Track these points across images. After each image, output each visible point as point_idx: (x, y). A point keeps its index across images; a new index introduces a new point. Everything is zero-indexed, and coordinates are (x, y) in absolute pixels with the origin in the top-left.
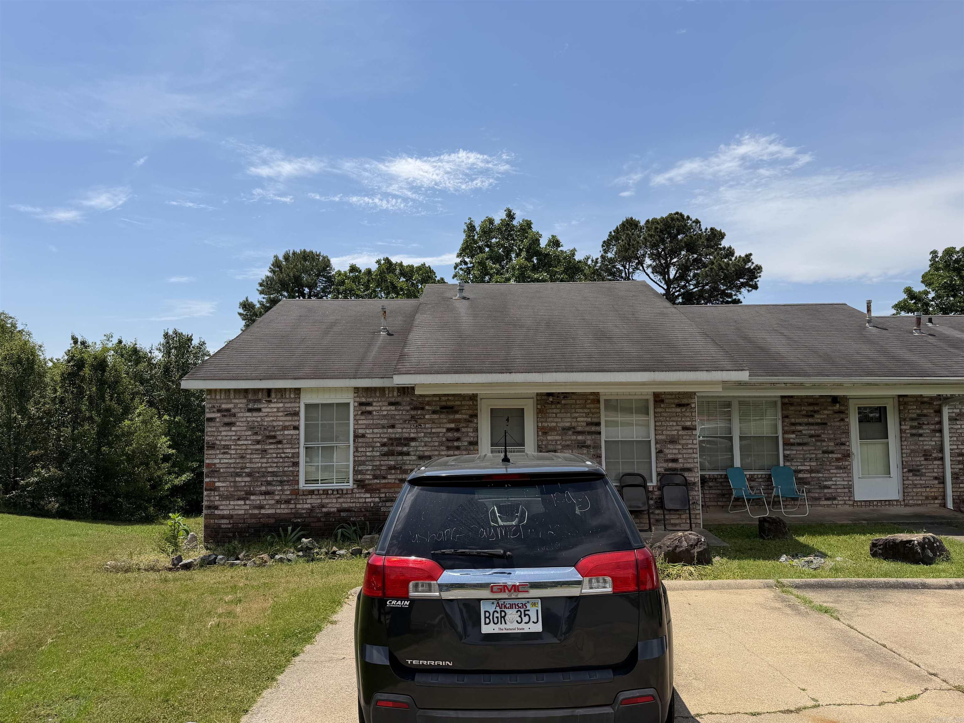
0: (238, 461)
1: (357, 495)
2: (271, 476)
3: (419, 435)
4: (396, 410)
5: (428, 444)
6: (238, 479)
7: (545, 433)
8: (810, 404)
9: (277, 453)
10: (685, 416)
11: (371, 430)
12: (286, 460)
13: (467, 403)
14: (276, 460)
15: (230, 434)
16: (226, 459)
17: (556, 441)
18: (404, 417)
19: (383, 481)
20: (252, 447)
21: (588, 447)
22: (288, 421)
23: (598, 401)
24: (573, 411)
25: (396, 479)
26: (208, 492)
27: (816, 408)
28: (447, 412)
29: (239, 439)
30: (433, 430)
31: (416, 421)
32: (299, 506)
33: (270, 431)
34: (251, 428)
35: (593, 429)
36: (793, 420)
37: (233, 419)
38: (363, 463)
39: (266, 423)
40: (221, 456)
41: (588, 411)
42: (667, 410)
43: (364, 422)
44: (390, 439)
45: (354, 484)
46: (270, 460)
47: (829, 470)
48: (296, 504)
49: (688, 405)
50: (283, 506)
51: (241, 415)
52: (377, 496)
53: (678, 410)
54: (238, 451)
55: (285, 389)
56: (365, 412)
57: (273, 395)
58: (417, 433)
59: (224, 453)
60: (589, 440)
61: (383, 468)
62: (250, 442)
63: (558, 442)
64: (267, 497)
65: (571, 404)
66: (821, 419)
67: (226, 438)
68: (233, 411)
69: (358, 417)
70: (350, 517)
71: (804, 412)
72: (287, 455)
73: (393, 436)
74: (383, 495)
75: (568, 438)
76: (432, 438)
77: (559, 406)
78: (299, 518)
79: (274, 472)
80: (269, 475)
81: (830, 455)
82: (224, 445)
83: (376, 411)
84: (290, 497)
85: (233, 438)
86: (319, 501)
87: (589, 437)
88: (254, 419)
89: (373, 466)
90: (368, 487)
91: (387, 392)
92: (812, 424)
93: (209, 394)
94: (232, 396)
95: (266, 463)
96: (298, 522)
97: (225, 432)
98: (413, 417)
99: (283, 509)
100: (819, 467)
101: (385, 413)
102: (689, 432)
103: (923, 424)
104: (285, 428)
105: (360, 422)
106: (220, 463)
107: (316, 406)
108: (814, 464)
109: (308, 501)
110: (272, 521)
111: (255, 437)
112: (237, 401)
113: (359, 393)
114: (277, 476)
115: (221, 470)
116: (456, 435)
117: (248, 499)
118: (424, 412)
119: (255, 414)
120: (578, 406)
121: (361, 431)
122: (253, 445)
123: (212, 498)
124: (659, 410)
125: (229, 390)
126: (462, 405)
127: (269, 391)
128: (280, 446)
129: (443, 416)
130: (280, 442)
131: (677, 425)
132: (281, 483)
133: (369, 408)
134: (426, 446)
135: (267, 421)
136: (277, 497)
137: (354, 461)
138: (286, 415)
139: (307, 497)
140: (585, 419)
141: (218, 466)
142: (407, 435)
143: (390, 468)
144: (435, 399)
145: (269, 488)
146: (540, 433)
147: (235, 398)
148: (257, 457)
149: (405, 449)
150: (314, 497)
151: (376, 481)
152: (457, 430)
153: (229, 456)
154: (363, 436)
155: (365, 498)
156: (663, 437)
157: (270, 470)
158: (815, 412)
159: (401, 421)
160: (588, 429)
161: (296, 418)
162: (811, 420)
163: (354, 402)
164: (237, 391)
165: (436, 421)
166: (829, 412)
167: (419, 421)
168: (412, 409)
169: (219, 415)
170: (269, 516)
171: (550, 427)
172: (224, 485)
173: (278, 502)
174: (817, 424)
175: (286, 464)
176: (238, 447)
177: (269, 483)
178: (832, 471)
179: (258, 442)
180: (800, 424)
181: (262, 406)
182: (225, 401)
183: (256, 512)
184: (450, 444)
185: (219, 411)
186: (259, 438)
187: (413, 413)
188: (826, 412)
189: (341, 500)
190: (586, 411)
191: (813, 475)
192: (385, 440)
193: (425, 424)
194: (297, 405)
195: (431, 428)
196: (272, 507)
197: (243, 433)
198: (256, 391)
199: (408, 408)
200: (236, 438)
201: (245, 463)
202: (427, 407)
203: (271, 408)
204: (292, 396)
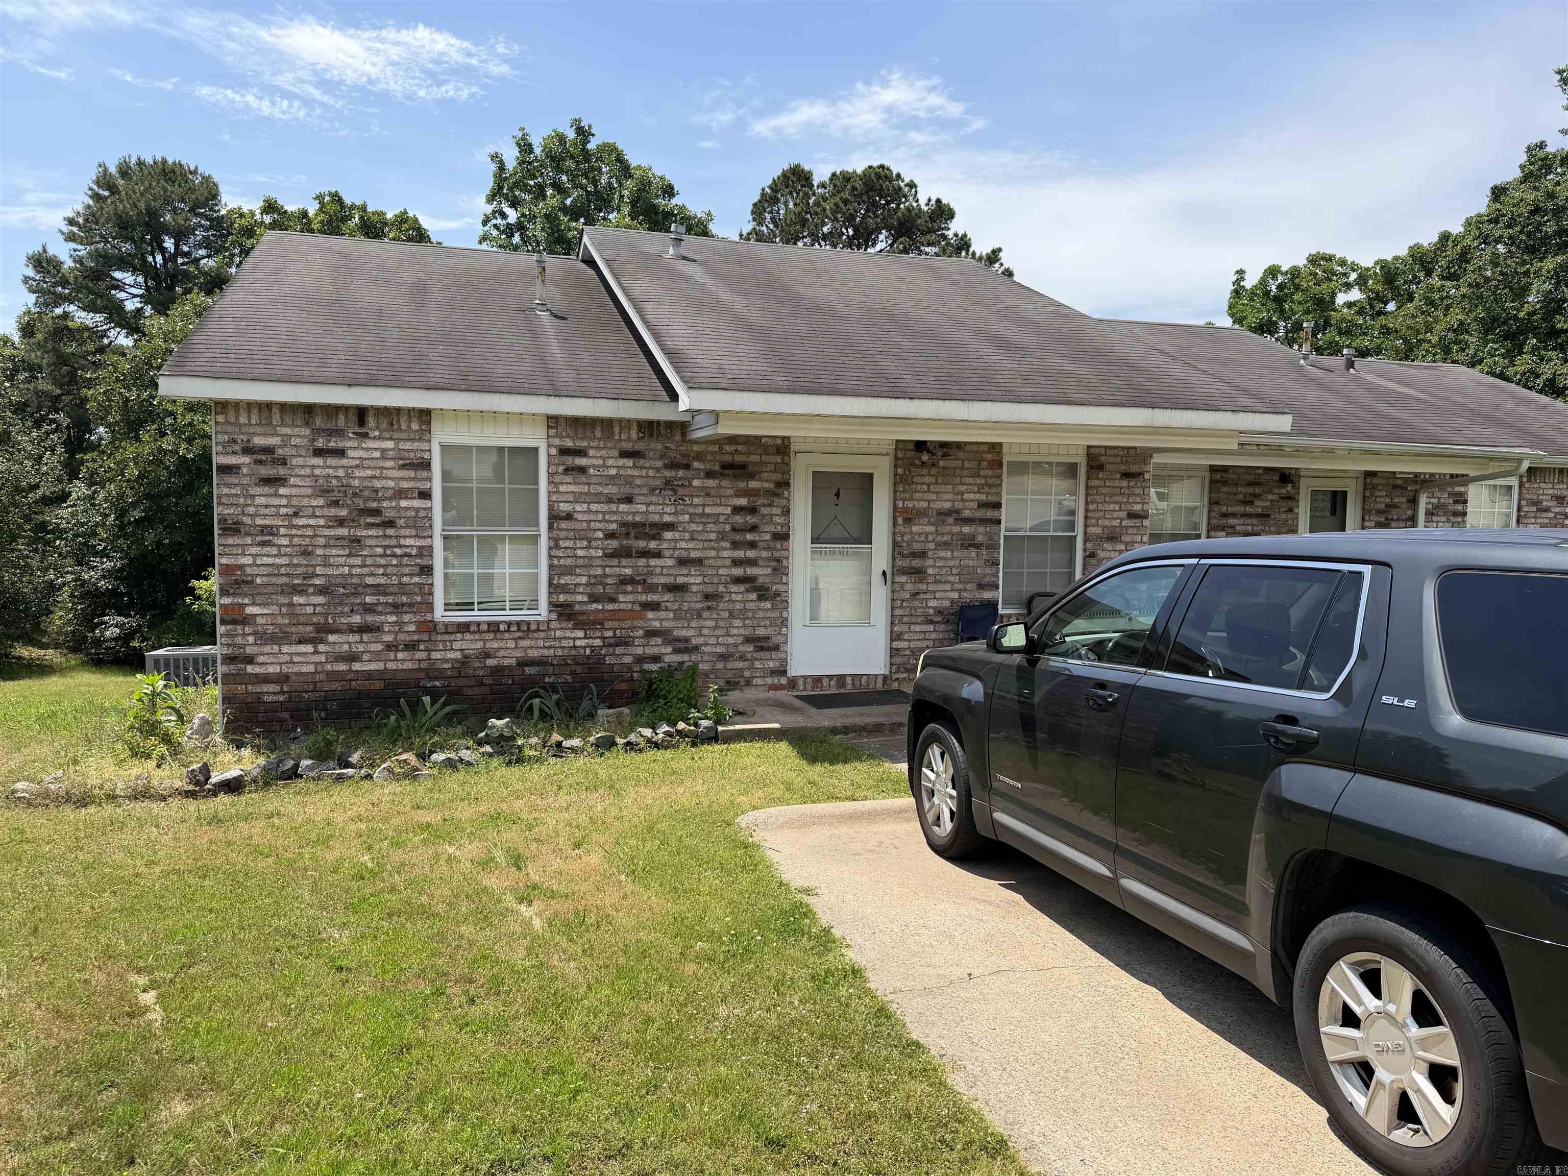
0: (295, 561)
1: (558, 634)
2: (373, 594)
3: (681, 518)
4: (635, 467)
5: (696, 536)
6: (296, 599)
7: (908, 521)
8: (1250, 484)
9: (385, 547)
10: (1133, 494)
11: (585, 506)
12: (405, 560)
13: (772, 459)
14: (382, 561)
15: (275, 501)
16: (268, 556)
17: (927, 534)
18: (653, 483)
19: (610, 607)
20: (326, 532)
21: (978, 546)
22: (407, 480)
23: (1000, 464)
24: (958, 480)
25: (634, 603)
26: (229, 627)
27: (1258, 490)
28: (734, 476)
29: (296, 514)
30: (708, 510)
31: (674, 490)
32: (436, 655)
33: (367, 499)
34: (324, 492)
35: (990, 514)
36: (1224, 509)
37: (282, 471)
38: (569, 571)
39: (356, 482)
40: (254, 550)
41: (983, 481)
42: (1108, 484)
43: (572, 488)
44: (623, 524)
45: (550, 611)
46: (369, 561)
48: (429, 651)
49: (1140, 474)
50: (400, 656)
51: (300, 461)
52: (598, 634)
53: (1124, 483)
54: (296, 539)
55: (399, 410)
56: (573, 469)
57: (371, 422)
58: (676, 513)
59: (263, 544)
60: (980, 533)
61: (609, 581)
62: (322, 522)
63: (930, 538)
64: (365, 637)
65: (955, 469)
66: (1262, 507)
67: (267, 511)
68: (280, 451)
69: (557, 479)
70: (544, 676)
71: (1241, 497)
72: (408, 550)
73: (630, 518)
74: (609, 634)
75: (947, 529)
76: (705, 524)
77: (933, 471)
78: (436, 679)
79: (378, 585)
80: (368, 591)
82: (260, 526)
83: (594, 467)
84: (416, 638)
85: (283, 511)
86: (479, 645)
87: (981, 529)
88: (331, 471)
89: (589, 576)
90: (581, 618)
91: (617, 430)
92: (1250, 516)
93: (222, 413)
94: (276, 418)
95: (360, 567)
96: (435, 687)
97: (262, 497)
98: (668, 483)
99: (402, 662)
101: (613, 472)
102: (1137, 522)
103: (1392, 519)
104: (401, 494)
105: (562, 488)
106: (254, 565)
107: (465, 450)
109: (457, 645)
110: (378, 685)
111: (333, 512)
112: (288, 431)
113: (560, 429)
114: (385, 594)
115: (258, 580)
116: (752, 520)
117: (322, 641)
118: (690, 474)
119: (331, 461)
120: (965, 472)
121: (564, 507)
122: (330, 527)
123: (239, 640)
124: (1094, 483)
125: (269, 406)
126: (762, 463)
127: (361, 413)
128: (390, 532)
129: (724, 483)
130: (390, 524)
131: (1121, 510)
132: (397, 608)
133: (581, 461)
134: (692, 539)
135: (359, 478)
136: (388, 638)
137: (551, 567)
138: (403, 467)
139: (452, 637)
140: (977, 496)
141: (249, 570)
142: (656, 518)
143: (624, 581)
144: (710, 449)
145: (370, 618)
146: (900, 520)
147: (283, 425)
148: (338, 552)
149: (653, 545)
150: (468, 636)
151: (595, 606)
152: (753, 510)
153: (274, 551)
154: (569, 517)
155: (574, 639)
156: (1098, 531)
157: (369, 580)
158: (1256, 496)
159: (645, 491)
160: (980, 514)
161: (424, 474)
162: (1249, 509)
163: (549, 446)
164: (285, 407)
165: (713, 492)
166: (1274, 497)
167: (681, 491)
168: (666, 467)
169: (246, 459)
170: (369, 676)
171: (918, 510)
172: (265, 611)
173: (389, 647)
174: (1257, 516)
175: (406, 570)
176: (294, 532)
177: (369, 609)
179: (341, 522)
180: (1234, 515)
181: (349, 444)
182: (259, 429)
183: (342, 667)
184: (738, 537)
185: (248, 450)
186: (344, 513)
187: (668, 474)
188: (1270, 497)
189: (524, 643)
190: (981, 481)
192: (614, 526)
193: (692, 496)
194: (424, 446)
195: (704, 506)
196: (376, 656)
197: (306, 502)
198: (332, 410)
199: (659, 464)
200: (290, 511)
201: (314, 566)
202: (696, 464)
203: (368, 449)
204: (415, 426)
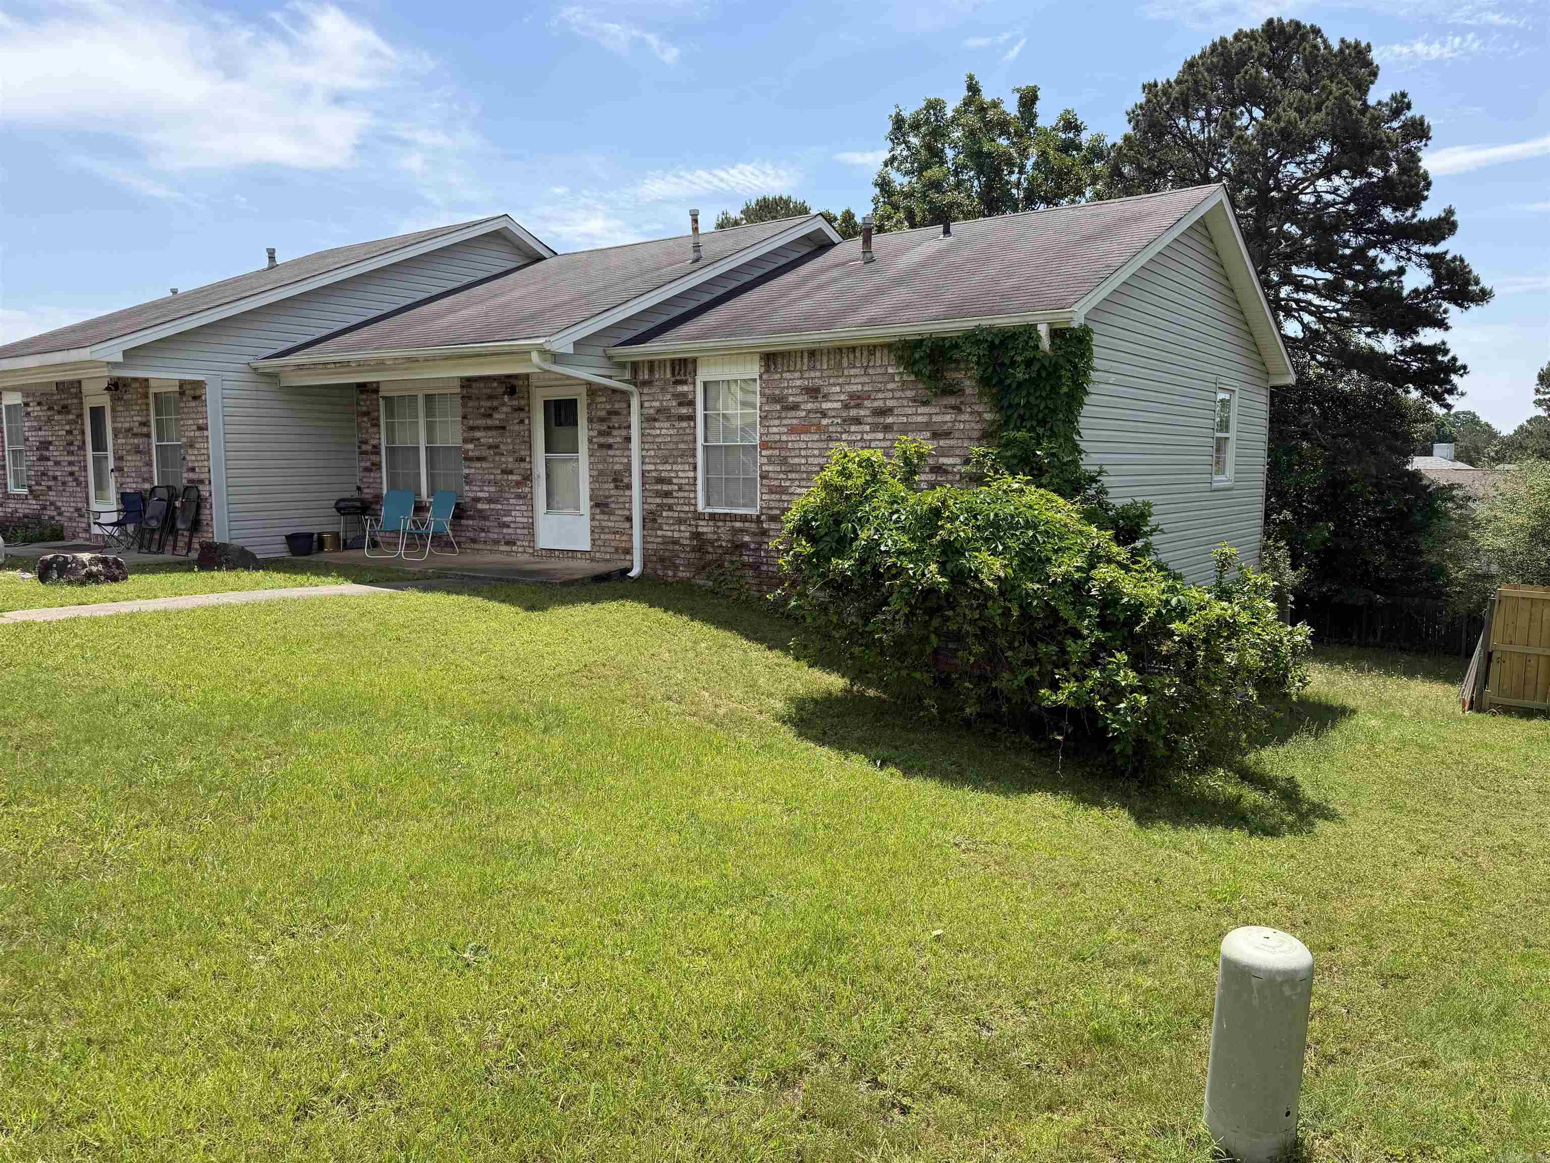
8: (489, 397)
10: (197, 412)
18: (45, 419)
19: (40, 488)
24: (131, 407)
25: (45, 486)
27: (495, 403)
32: (7, 510)
36: (471, 423)
38: (30, 468)
42: (187, 405)
45: (28, 489)
47: (508, 499)
52: (39, 503)
53: (193, 404)
58: (52, 436)
61: (39, 474)
66: (500, 420)
70: (29, 524)
71: (483, 410)
73: (41, 439)
75: (129, 441)
76: (60, 441)
78: (8, 521)
81: (510, 477)
86: (17, 505)
89: (34, 471)
90: (34, 493)
92: (490, 428)
98: (49, 418)
100: (497, 495)
102: (201, 433)
103: (614, 428)
108: (492, 489)
109: (10, 505)
124: (182, 405)
131: (194, 424)
137: (26, 466)
139: (9, 501)
142: (47, 439)
143: (42, 474)
146: (115, 436)
149: (48, 454)
150: (14, 501)
151: (37, 487)
155: (34, 504)
156: (185, 440)
158: (494, 409)
159: (44, 424)
162: (489, 422)
165: (60, 423)
167: (52, 423)
171: (119, 428)
174: (497, 428)
178: (511, 501)
180: (478, 428)
188: (505, 409)
189: (23, 506)
191: (492, 506)
192: (38, 444)
193: (55, 425)
